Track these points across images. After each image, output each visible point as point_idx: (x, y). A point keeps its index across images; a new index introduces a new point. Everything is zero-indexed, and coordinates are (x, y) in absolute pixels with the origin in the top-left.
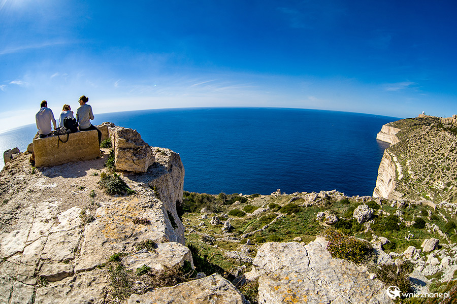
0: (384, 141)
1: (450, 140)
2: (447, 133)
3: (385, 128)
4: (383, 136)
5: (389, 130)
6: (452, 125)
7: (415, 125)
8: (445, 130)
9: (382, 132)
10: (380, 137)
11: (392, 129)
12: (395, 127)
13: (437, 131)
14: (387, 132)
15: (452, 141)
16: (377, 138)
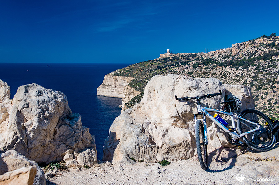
0: (110, 95)
1: (237, 76)
2: (228, 69)
3: (108, 79)
4: (106, 90)
5: (116, 80)
6: (233, 58)
7: (159, 68)
8: (221, 65)
9: (104, 85)
10: (102, 91)
11: (120, 78)
12: (124, 75)
13: (205, 68)
14: (112, 83)
15: (242, 77)
16: (98, 94)
